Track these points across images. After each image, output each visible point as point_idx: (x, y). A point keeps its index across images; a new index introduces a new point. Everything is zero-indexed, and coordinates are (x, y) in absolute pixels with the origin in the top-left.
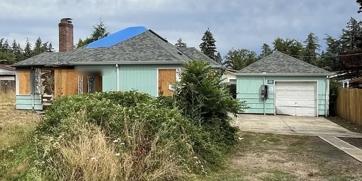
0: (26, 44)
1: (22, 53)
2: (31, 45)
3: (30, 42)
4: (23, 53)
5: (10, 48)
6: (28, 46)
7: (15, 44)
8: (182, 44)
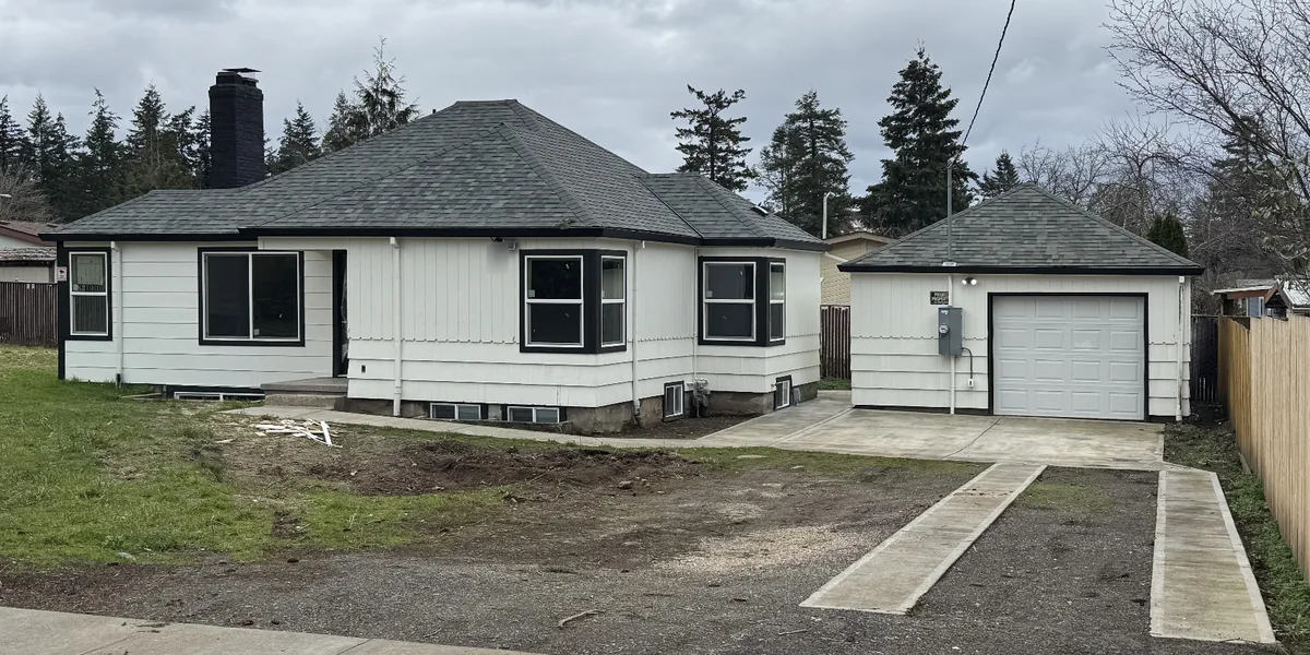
0: (94, 117)
1: (73, 153)
2: (115, 122)
3: (112, 109)
4: (82, 155)
5: (20, 132)
6: (102, 124)
7: (40, 114)
8: (818, 117)
